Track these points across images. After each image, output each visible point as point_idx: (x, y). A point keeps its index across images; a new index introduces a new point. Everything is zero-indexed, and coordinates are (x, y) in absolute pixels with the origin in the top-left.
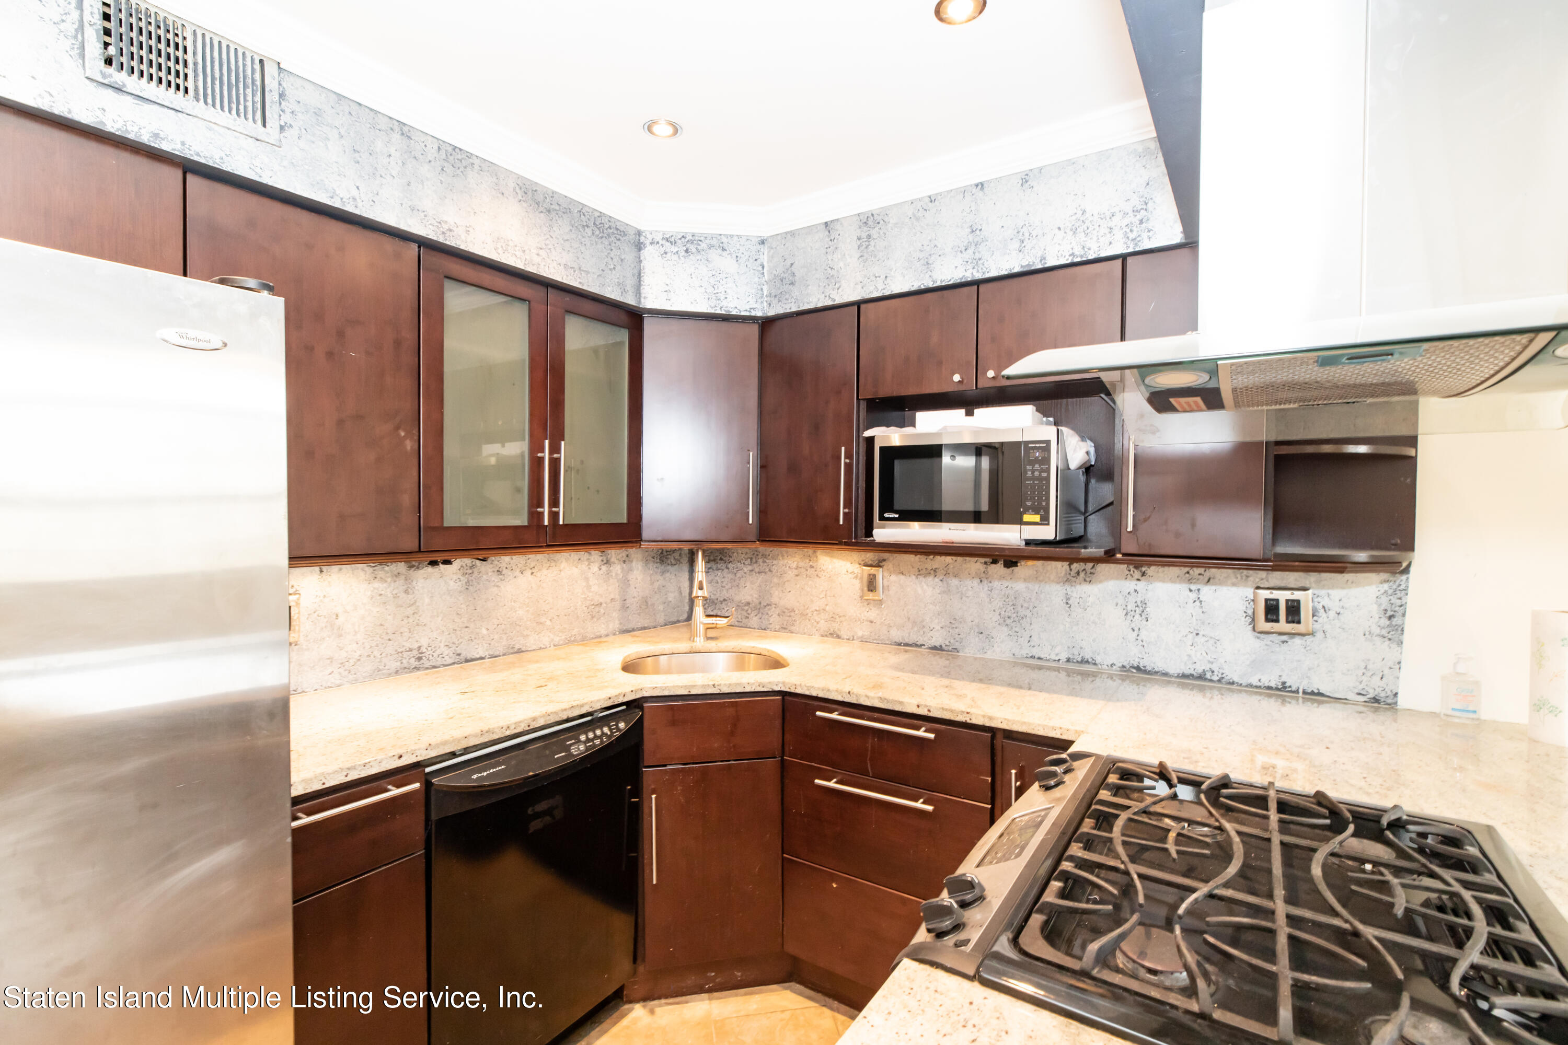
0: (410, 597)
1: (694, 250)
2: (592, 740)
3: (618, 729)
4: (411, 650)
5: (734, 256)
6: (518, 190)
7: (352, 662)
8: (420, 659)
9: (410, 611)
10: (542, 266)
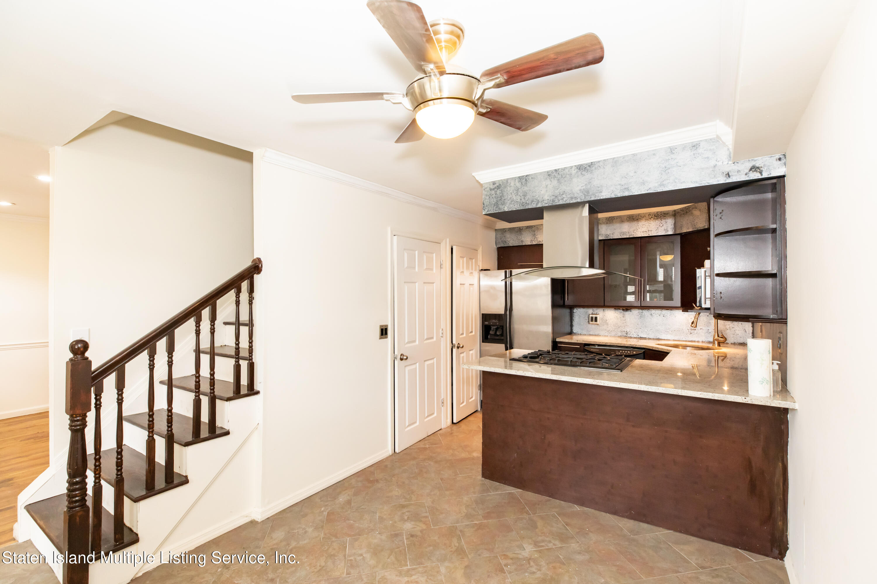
0: (624, 318)
1: (688, 211)
2: (623, 353)
3: (633, 353)
4: (624, 331)
5: (699, 209)
6: (628, 218)
7: (610, 331)
8: (627, 334)
9: (624, 322)
10: (635, 235)
